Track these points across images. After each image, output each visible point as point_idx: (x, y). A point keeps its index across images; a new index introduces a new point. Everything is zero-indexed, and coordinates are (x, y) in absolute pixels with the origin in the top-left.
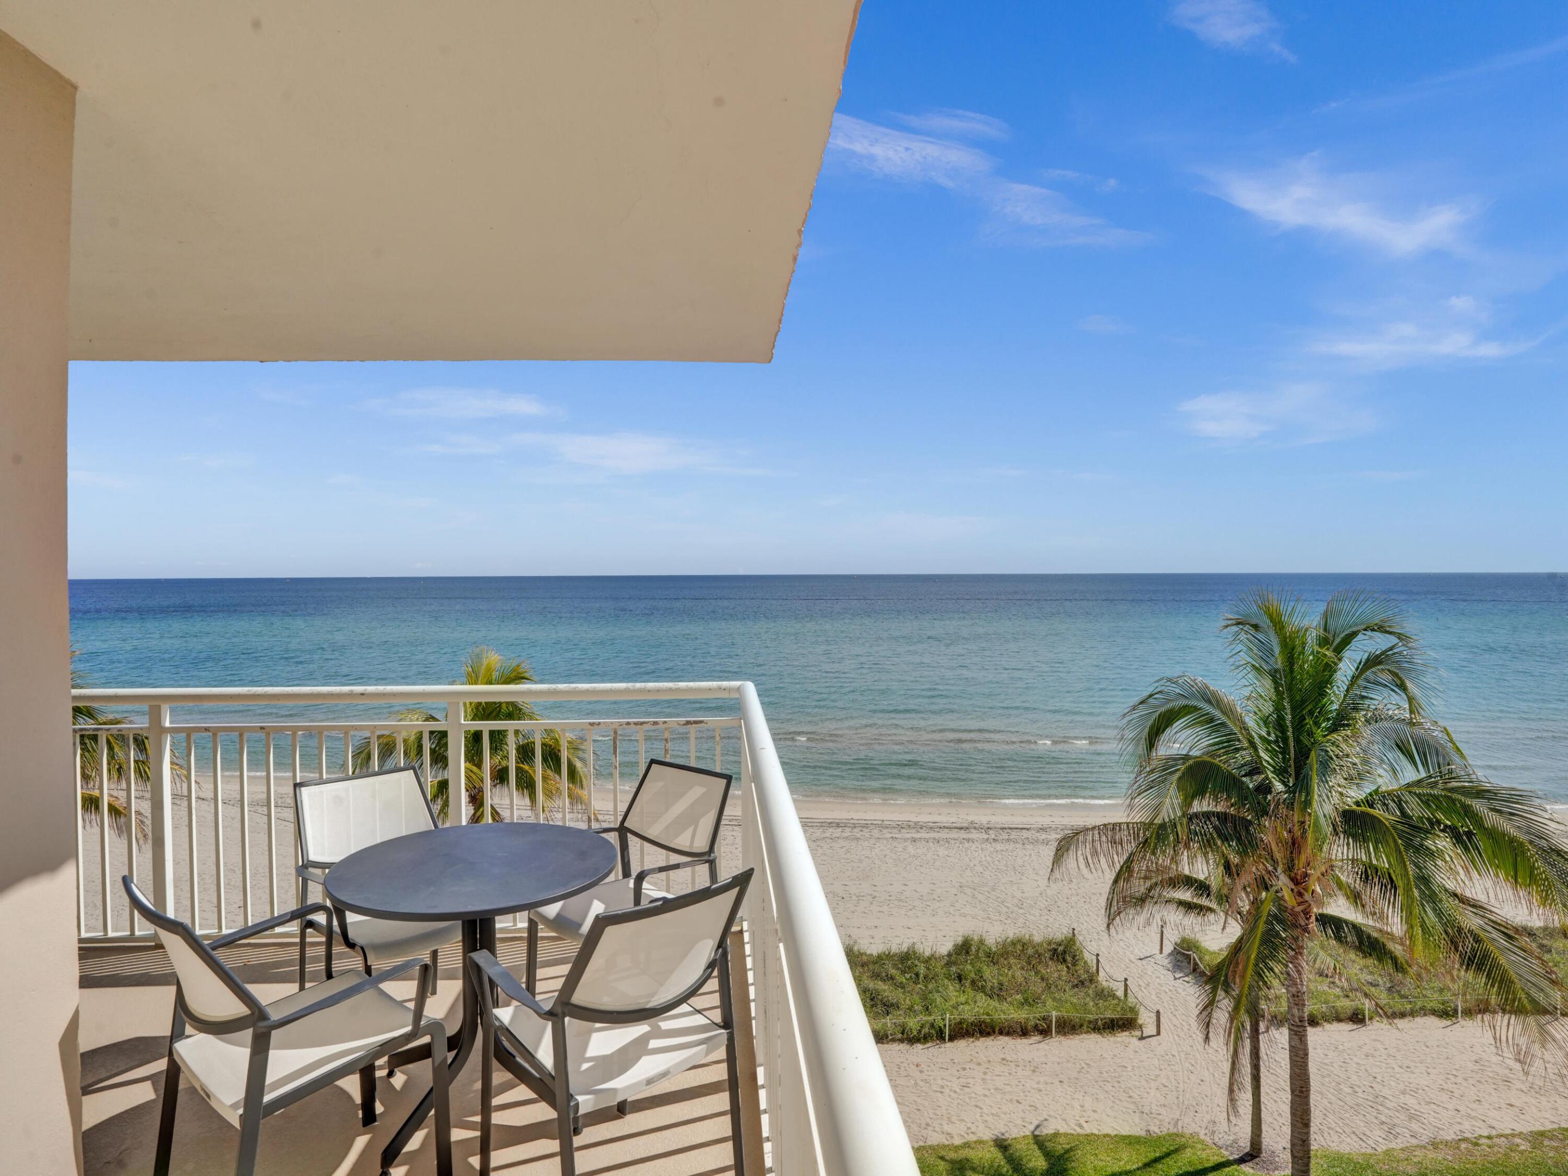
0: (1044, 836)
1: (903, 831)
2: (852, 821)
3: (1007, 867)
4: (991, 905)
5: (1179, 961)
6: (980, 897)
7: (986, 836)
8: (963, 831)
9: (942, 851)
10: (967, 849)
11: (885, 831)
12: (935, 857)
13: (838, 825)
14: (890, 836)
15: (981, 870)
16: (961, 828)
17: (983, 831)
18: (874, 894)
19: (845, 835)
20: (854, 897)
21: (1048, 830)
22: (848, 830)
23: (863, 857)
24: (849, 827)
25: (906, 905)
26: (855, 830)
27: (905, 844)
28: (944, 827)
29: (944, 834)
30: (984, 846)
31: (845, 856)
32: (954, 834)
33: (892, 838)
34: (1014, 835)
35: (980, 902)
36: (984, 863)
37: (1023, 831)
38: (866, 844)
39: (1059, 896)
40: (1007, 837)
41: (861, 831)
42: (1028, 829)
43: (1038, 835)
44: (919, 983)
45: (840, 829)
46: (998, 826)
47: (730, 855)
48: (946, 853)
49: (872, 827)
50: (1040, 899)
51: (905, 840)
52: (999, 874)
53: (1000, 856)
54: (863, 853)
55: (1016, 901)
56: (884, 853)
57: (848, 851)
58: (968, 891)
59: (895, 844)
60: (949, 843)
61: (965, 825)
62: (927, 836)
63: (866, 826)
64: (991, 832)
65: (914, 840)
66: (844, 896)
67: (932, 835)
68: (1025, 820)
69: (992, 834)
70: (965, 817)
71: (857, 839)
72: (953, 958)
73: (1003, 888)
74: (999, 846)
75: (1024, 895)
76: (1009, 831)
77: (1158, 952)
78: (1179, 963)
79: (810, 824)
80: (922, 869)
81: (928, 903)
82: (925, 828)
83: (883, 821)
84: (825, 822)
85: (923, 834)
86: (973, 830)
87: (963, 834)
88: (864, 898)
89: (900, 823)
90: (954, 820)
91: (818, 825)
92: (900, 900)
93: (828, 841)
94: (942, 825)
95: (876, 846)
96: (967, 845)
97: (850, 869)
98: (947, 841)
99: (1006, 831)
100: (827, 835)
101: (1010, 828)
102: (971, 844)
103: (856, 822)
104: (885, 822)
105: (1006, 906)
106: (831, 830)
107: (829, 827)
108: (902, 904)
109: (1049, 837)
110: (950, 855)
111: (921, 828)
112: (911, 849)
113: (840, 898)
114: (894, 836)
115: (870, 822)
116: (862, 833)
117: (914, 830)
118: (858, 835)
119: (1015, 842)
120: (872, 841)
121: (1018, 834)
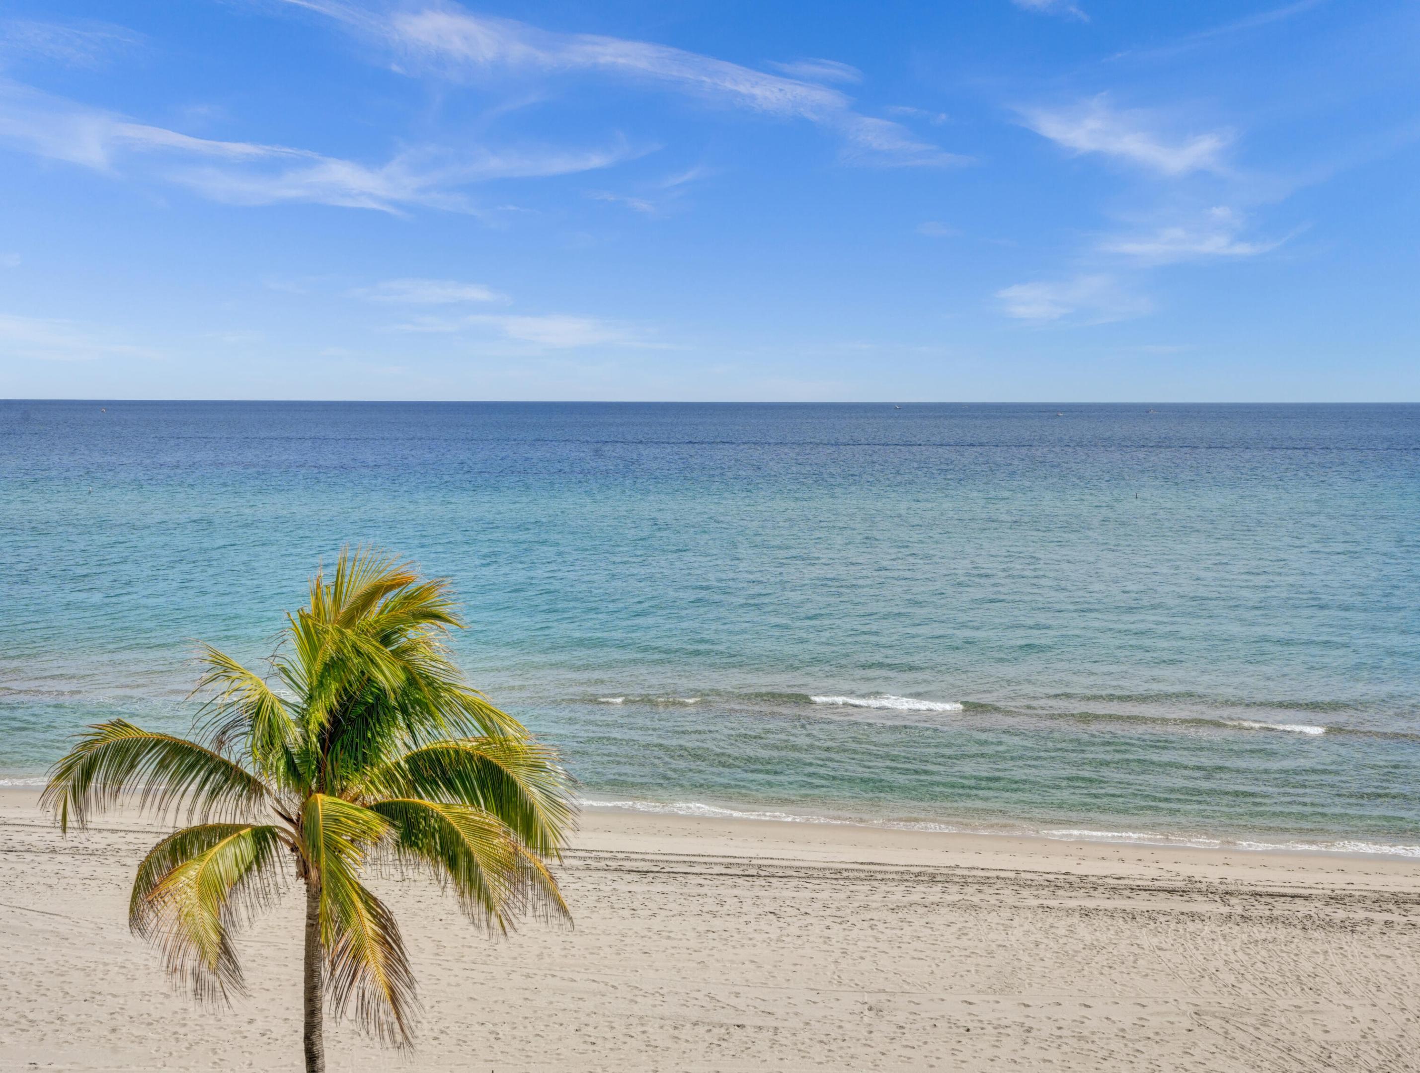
0: (1341, 914)
1: (1060, 892)
2: (958, 872)
3: (1283, 975)
4: (1265, 1055)
6: (1240, 1036)
7: (1225, 910)
8: (1176, 897)
9: (1147, 939)
10: (1194, 935)
11: (1025, 893)
12: (1135, 950)
13: (933, 879)
14: (1035, 902)
15: (1231, 979)
16: (1173, 891)
17: (1217, 898)
18: (1028, 1023)
19: (949, 898)
20: (989, 1029)
21: (1347, 900)
22: (953, 889)
23: (994, 946)
24: (955, 883)
25: (1093, 1047)
26: (970, 890)
27: (1069, 921)
28: (1140, 889)
29: (1140, 903)
30: (1226, 929)
31: (958, 943)
32: (1161, 903)
33: (1042, 906)
34: (1280, 908)
35: (1242, 1047)
36: (1237, 966)
37: (1297, 900)
38: (993, 918)
39: (1403, 1042)
40: (1268, 913)
41: (980, 891)
42: (1306, 898)
43: (1328, 910)
45: (938, 888)
46: (1245, 889)
48: (1155, 941)
49: (999, 884)
50: (1363, 1047)
51: (1069, 912)
52: (1268, 991)
53: (1264, 953)
54: (992, 936)
55: (1314, 1048)
56: (1033, 938)
57: (962, 934)
58: (1215, 1024)
59: (1050, 920)
60: (1155, 920)
61: (1179, 884)
62: (1110, 904)
63: (986, 882)
64: (1234, 901)
65: (1086, 913)
66: (970, 1025)
67: (1119, 903)
68: (1295, 877)
69: (1237, 906)
70: (1176, 868)
71: (976, 908)
73: (1283, 1021)
74: (1259, 932)
75: (1327, 1037)
76: (1268, 899)
79: (879, 876)
80: (1115, 975)
81: (1138, 1046)
82: (1101, 889)
83: (1018, 872)
84: (908, 872)
85: (1099, 901)
86: (1195, 896)
87: (1177, 904)
88: (1009, 1031)
89: (1051, 877)
90: (1152, 872)
92: (1080, 1038)
93: (921, 910)
94: (1135, 883)
95: (1015, 923)
96: (1191, 927)
97: (973, 969)
98: (1151, 916)
99: (1263, 900)
100: (915, 897)
101: (1271, 895)
102: (1199, 924)
103: (966, 872)
104: (1023, 875)
105: (1296, 1060)
106: (921, 888)
107: (918, 882)
108: (1087, 1046)
110: (1164, 945)
111: (1095, 889)
112: (1083, 931)
113: (962, 1030)
114: (1046, 903)
115: (994, 874)
116: (981, 896)
117: (1080, 893)
118: (976, 900)
119: (1287, 923)
120: (1006, 913)
121: (1288, 906)
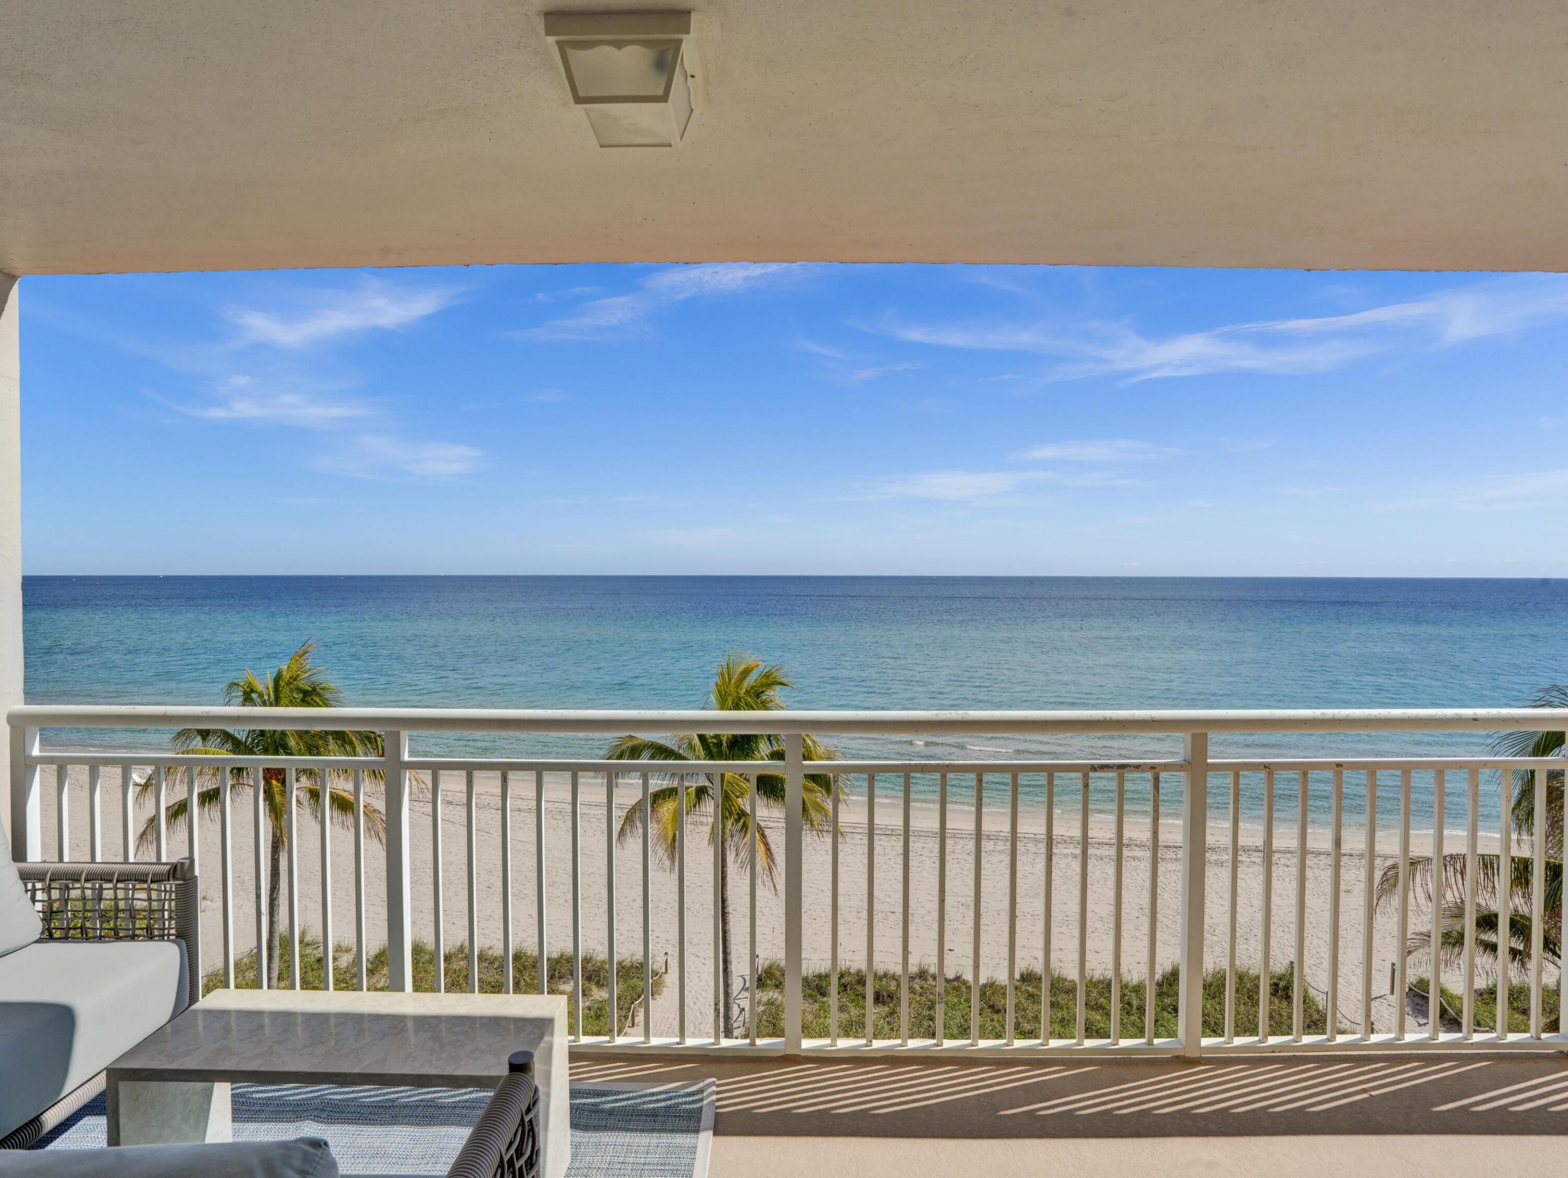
0: (1215, 857)
5: (1417, 1004)
10: (1136, 868)
12: (1104, 875)
20: (1029, 916)
21: (1217, 850)
22: (1000, 843)
27: (1066, 860)
28: (1103, 844)
35: (1167, 926)
39: (1253, 923)
40: (1175, 856)
44: (1133, 1015)
45: (992, 842)
47: (885, 866)
49: (1025, 841)
51: (1066, 856)
53: (1174, 877)
72: (1165, 989)
74: (1171, 866)
76: (1175, 849)
77: (1389, 992)
78: (1419, 1007)
79: (959, 836)
83: (1035, 835)
86: (1134, 848)
88: (1040, 917)
91: (969, 836)
94: (1100, 841)
96: (1133, 863)
99: (1171, 850)
102: (1137, 863)
104: (1038, 836)
109: (1220, 858)
117: (1071, 846)
120: (1031, 856)
